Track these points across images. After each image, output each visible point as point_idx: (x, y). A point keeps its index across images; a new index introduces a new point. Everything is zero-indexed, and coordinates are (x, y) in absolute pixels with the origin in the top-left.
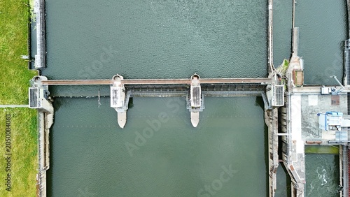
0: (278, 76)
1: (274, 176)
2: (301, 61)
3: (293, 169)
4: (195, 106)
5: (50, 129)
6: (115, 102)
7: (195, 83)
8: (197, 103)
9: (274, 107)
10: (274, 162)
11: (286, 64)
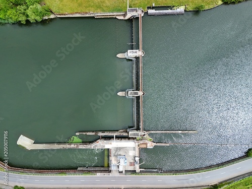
0: (144, 135)
1: (94, 134)
2: (152, 147)
3: (97, 143)
5: (116, 18)
7: (140, 93)
8: (130, 94)
9: (128, 133)
11: (150, 140)
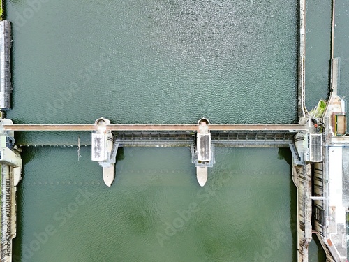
2: (343, 102)
3: (331, 244)
4: (203, 161)
6: (98, 154)
7: (203, 130)
8: (206, 156)
9: (308, 163)
10: (306, 235)
11: (322, 106)
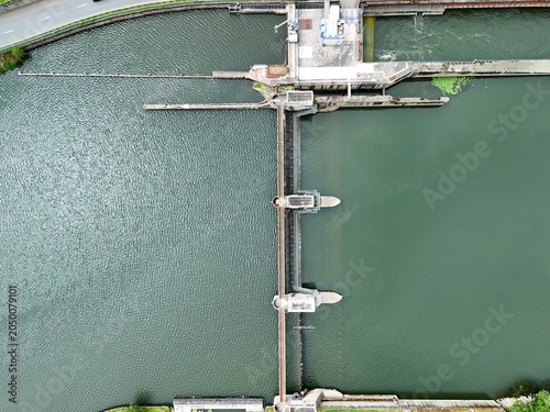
0: (274, 97)
1: (403, 100)
2: (255, 67)
3: (394, 77)
4: (313, 202)
5: (344, 393)
6: (309, 306)
7: (283, 202)
8: (309, 200)
9: (315, 102)
10: (385, 99)
11: (259, 86)
